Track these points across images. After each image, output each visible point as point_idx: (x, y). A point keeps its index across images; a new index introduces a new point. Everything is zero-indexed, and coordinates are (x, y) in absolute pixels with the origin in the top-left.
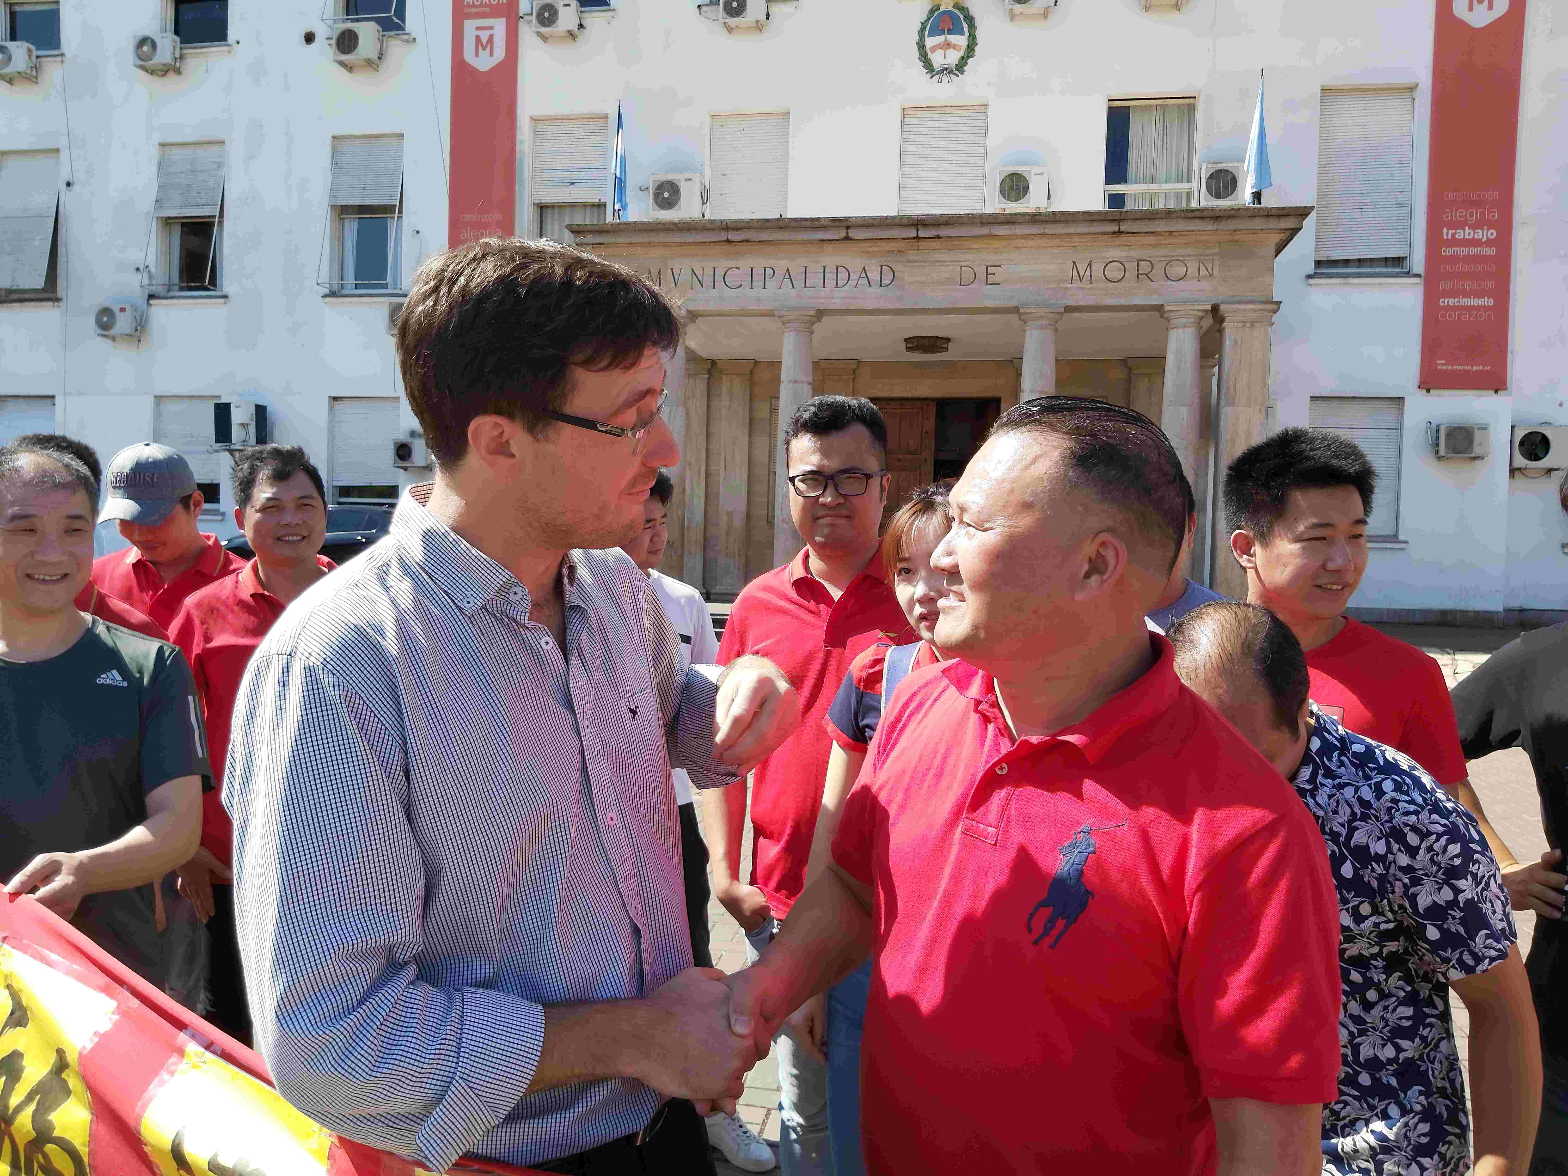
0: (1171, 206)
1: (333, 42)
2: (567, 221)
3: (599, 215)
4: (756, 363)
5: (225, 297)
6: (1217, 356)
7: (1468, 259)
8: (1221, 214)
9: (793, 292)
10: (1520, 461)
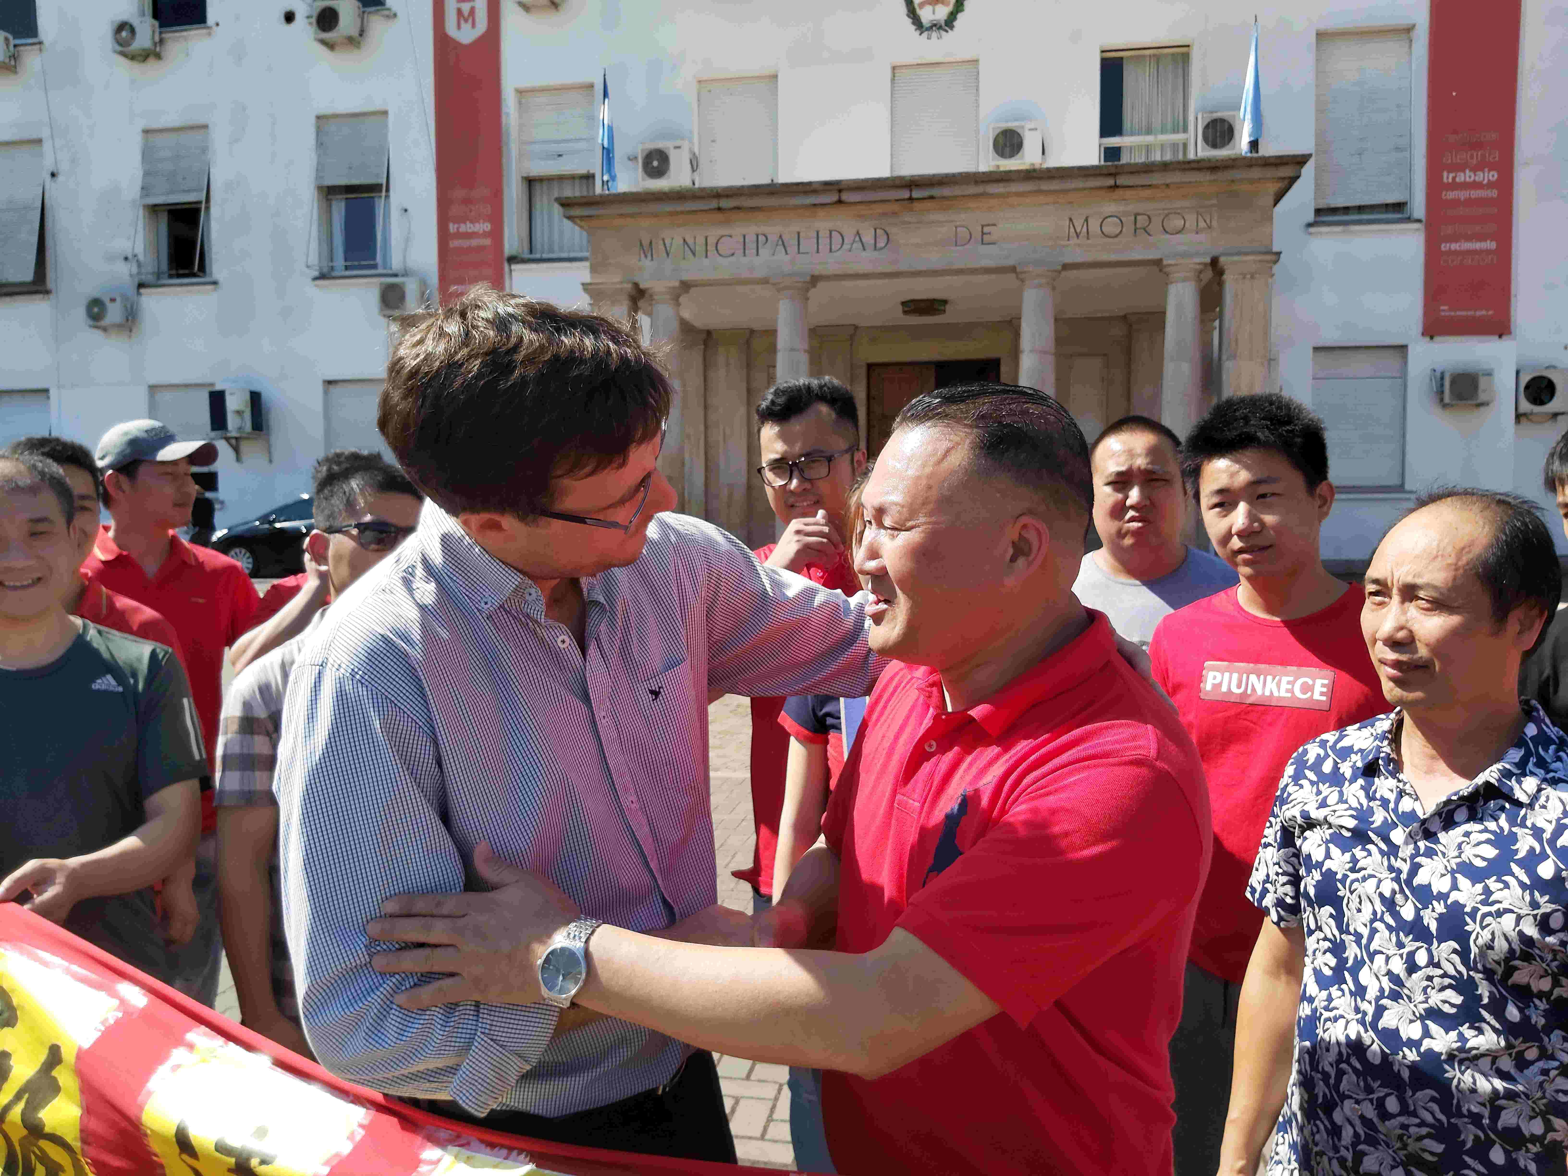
0: (1168, 157)
1: (314, 20)
2: (556, 195)
3: (588, 187)
4: (752, 332)
5: (215, 283)
6: (1218, 309)
7: (1469, 202)
8: (1218, 164)
9: (787, 258)
10: (1526, 406)
